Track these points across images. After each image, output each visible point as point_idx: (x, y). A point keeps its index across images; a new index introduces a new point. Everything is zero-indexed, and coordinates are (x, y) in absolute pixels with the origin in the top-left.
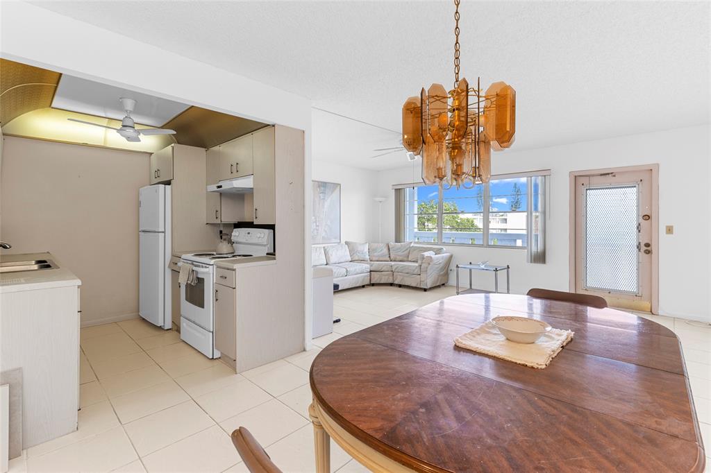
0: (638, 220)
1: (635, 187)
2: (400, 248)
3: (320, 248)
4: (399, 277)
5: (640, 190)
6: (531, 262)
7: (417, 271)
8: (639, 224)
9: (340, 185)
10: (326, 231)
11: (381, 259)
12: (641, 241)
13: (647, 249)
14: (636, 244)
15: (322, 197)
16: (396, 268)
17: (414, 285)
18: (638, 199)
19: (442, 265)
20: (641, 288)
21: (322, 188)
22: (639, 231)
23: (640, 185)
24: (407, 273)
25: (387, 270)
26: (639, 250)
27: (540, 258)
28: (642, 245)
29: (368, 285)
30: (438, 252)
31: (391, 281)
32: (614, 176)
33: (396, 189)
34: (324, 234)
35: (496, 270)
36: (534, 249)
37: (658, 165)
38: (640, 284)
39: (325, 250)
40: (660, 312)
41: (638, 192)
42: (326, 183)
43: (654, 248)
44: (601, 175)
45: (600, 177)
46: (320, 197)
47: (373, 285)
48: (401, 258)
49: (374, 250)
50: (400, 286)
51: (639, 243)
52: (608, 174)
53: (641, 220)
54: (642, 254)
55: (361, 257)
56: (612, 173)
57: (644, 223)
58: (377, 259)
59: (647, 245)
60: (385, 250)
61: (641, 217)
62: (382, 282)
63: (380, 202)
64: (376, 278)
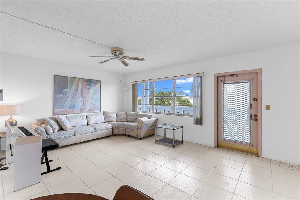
0: (250, 101)
1: (249, 82)
2: (132, 115)
3: (84, 115)
4: (128, 131)
5: (252, 84)
6: (195, 124)
7: (136, 128)
8: (251, 104)
9: (101, 81)
10: (90, 106)
11: (122, 121)
12: (252, 113)
13: (255, 118)
14: (249, 115)
15: (88, 88)
16: (127, 127)
17: (134, 136)
18: (250, 89)
19: (150, 125)
20: (252, 140)
21: (88, 83)
22: (251, 108)
23: (252, 81)
24: (132, 129)
25: (122, 127)
26: (251, 119)
27: (199, 122)
28: (253, 115)
29: (111, 136)
30: (149, 117)
31: (124, 133)
32: (238, 76)
33: (133, 84)
34: (89, 108)
35: (174, 129)
36: (196, 117)
37: (261, 69)
38: (252, 139)
39: (87, 116)
40: (263, 156)
41: (250, 85)
42: (91, 80)
43: (259, 118)
44: (231, 75)
45: (230, 76)
46: (86, 87)
47: (115, 135)
48: (132, 120)
49: (119, 116)
50: (129, 136)
51: (251, 115)
52: (234, 75)
53: (252, 101)
54: (252, 121)
55: (111, 120)
56: (236, 74)
57: (253, 103)
58: (120, 121)
59: (256, 116)
60: (125, 116)
61: (252, 100)
62: (120, 134)
63: (126, 90)
64: (116, 131)
